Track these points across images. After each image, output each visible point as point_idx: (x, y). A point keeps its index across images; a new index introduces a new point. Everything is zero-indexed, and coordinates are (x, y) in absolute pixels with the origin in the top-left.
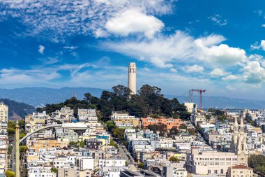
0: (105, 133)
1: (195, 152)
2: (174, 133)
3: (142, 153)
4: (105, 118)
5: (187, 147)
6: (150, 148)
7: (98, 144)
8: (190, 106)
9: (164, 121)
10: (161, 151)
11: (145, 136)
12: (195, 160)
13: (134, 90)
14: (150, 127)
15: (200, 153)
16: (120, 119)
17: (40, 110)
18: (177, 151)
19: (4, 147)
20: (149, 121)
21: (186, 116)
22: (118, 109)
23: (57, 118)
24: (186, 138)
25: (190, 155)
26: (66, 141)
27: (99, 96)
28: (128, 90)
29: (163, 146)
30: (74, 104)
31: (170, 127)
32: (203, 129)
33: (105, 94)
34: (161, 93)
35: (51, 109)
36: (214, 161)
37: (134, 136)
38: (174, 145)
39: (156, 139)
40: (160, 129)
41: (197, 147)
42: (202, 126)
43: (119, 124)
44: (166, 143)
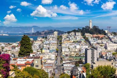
0: (83, 39)
1: (107, 44)
2: (102, 38)
3: (93, 44)
4: (83, 35)
5: (105, 42)
6: (95, 43)
7: (81, 42)
8: (106, 31)
9: (99, 35)
10: (98, 43)
11: (94, 39)
12: (107, 46)
13: (91, 27)
14: (95, 37)
15: (109, 44)
16: (87, 35)
17: (66, 33)
18: (102, 43)
19: (56, 42)
20: (95, 35)
21: (105, 34)
22: (87, 32)
23: (70, 35)
24: (105, 40)
25: (106, 44)
26: (72, 41)
27: (82, 29)
28: (89, 27)
29: (99, 42)
30: (75, 31)
31: (101, 37)
32: (110, 38)
33: (83, 28)
34: (99, 28)
35: (69, 32)
36: (112, 46)
37: (91, 39)
38: (102, 42)
39: (97, 40)
40: (98, 38)
41: (108, 42)
42: (110, 37)
43: (87, 36)
44: (100, 41)
